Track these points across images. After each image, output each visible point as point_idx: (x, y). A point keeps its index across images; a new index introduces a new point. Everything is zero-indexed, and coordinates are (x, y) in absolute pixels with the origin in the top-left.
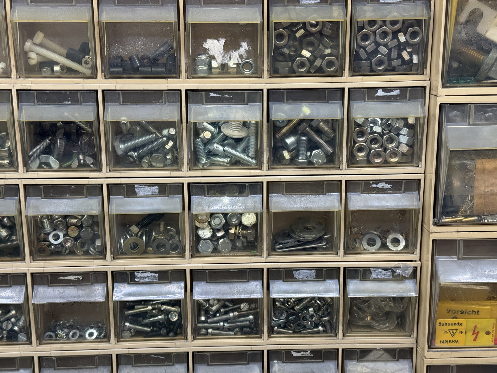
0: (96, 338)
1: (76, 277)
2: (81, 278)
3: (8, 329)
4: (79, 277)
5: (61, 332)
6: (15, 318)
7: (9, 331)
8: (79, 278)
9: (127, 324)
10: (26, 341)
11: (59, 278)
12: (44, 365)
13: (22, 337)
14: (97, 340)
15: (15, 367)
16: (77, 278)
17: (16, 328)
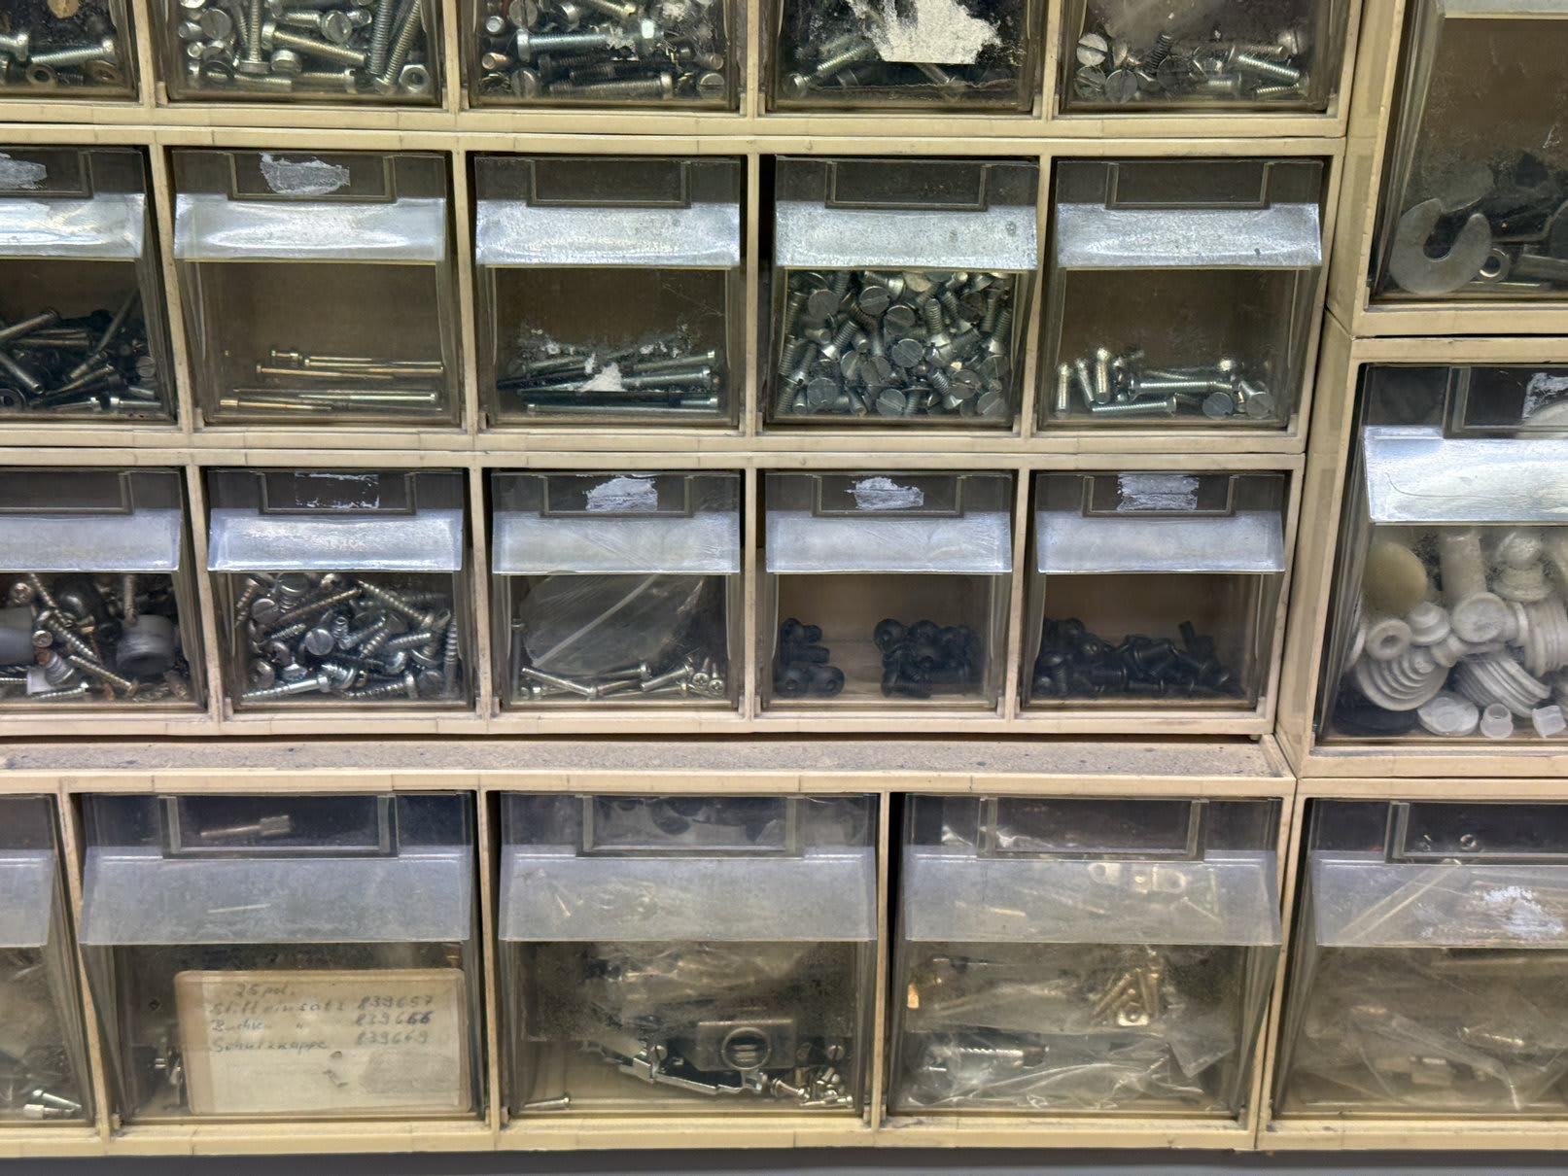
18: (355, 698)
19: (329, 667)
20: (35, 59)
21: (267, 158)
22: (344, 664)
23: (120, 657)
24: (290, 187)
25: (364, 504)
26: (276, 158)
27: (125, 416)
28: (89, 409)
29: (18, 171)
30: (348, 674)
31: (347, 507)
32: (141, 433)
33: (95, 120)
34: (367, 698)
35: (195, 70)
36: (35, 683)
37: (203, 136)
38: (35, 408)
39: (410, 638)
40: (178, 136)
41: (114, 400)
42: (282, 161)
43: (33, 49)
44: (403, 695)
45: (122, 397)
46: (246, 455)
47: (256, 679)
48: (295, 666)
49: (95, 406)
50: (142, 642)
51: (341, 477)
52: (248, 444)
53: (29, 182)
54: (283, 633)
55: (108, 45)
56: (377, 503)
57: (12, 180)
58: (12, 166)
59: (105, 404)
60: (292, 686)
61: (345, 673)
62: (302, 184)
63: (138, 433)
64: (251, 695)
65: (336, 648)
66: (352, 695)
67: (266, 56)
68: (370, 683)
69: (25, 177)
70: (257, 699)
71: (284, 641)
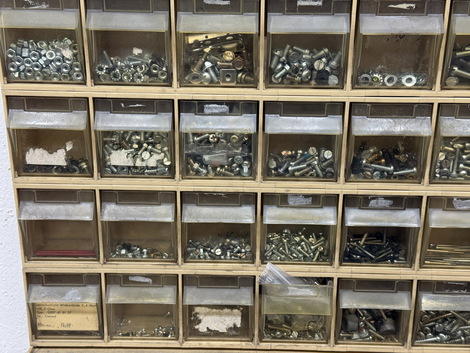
0: (416, 85)
1: (408, 5)
2: (414, 8)
3: (320, 69)
4: (412, 5)
5: (378, 75)
6: (326, 58)
7: (319, 72)
8: (412, 7)
9: (456, 69)
10: (337, 85)
11: (390, 6)
12: (356, 112)
13: (333, 80)
14: (416, 87)
15: (324, 113)
16: (410, 7)
17: (328, 69)
18: (447, 343)
19: (441, 334)
20: (394, 173)
21: (455, 199)
22: (445, 334)
23: (381, 330)
24: (460, 207)
25: (462, 291)
26: (458, 199)
27: (398, 265)
28: (388, 263)
29: (385, 202)
30: (445, 337)
31: (457, 292)
32: (403, 270)
33: (410, 189)
34: (450, 343)
35: (438, 175)
36: (355, 336)
37: (439, 194)
38: (374, 263)
39: (465, 327)
40: (432, 193)
41: (395, 261)
42: (459, 200)
43: (395, 170)
44: (461, 342)
45: (397, 260)
46: (431, 277)
47: (419, 337)
48: (430, 334)
49: (389, 262)
50: (388, 326)
51: (457, 284)
52: (433, 274)
53: (388, 205)
54: (429, 324)
55: (415, 169)
56: (465, 291)
57: (383, 205)
58: (384, 201)
59: (392, 262)
60: (429, 339)
61: (445, 336)
62: (464, 206)
63: (402, 271)
64: (417, 341)
65: (444, 330)
66: (445, 342)
67: (458, 172)
68: (451, 339)
69: (387, 204)
70: (418, 343)
71: (428, 326)
